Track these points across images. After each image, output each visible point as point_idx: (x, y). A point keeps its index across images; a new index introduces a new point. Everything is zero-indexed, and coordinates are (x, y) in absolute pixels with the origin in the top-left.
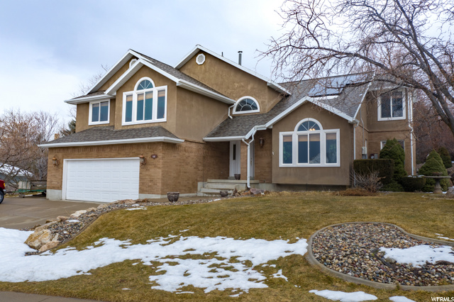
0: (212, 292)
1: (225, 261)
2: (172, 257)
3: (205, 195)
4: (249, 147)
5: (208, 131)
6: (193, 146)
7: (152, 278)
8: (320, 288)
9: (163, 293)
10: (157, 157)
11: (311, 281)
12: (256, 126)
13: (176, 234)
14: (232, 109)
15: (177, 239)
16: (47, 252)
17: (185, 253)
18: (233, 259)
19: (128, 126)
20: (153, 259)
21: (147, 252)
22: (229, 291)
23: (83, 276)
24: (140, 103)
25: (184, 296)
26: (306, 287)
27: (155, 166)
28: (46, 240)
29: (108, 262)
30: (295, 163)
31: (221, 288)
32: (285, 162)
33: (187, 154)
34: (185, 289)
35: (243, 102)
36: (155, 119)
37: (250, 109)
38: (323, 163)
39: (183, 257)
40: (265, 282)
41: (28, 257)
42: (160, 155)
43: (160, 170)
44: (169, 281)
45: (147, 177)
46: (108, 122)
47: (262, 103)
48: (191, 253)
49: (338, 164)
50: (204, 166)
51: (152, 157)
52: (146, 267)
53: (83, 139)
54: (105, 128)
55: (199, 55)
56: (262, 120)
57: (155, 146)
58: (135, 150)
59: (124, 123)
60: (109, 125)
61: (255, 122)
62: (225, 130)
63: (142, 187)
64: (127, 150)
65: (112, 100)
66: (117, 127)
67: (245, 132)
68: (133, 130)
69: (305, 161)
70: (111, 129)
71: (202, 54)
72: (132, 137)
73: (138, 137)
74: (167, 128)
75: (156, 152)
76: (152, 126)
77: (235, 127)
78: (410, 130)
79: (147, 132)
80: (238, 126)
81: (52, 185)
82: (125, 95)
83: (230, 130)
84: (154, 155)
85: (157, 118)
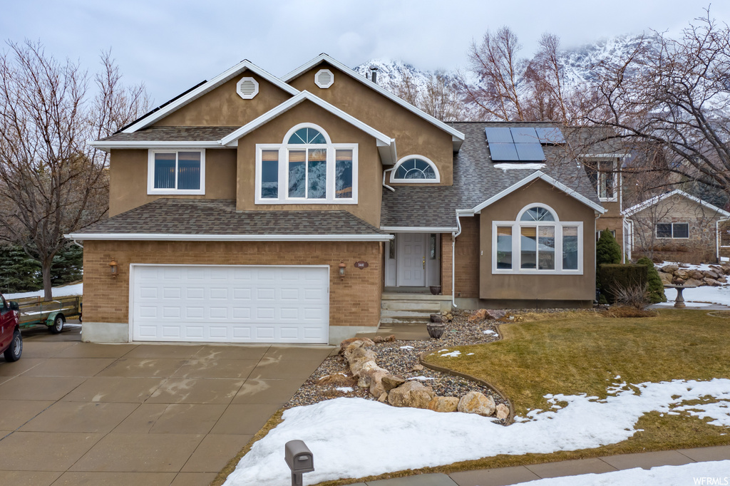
3: (396, 321)
10: (366, 265)
14: (389, 173)
19: (270, 205)
27: (364, 280)
30: (517, 268)
32: (500, 266)
35: (409, 163)
36: (332, 197)
37: (422, 177)
38: (559, 269)
45: (347, 298)
46: (199, 191)
47: (442, 169)
49: (579, 271)
51: (356, 265)
53: (186, 228)
54: (199, 204)
55: (321, 71)
56: (455, 199)
57: (363, 248)
58: (318, 253)
59: (259, 199)
60: (202, 198)
61: (446, 201)
62: (406, 214)
63: (337, 316)
64: (301, 253)
65: (209, 151)
66: (243, 206)
67: (450, 221)
68: (286, 214)
69: (533, 266)
70: (224, 208)
71: (328, 71)
72: (316, 231)
73: (328, 231)
74: (359, 215)
75: (364, 258)
76: (325, 208)
77: (418, 210)
78: (621, 218)
79: (334, 223)
80: (423, 207)
81: (100, 315)
82: (260, 148)
83: (416, 215)
84: (360, 262)
85: (337, 197)
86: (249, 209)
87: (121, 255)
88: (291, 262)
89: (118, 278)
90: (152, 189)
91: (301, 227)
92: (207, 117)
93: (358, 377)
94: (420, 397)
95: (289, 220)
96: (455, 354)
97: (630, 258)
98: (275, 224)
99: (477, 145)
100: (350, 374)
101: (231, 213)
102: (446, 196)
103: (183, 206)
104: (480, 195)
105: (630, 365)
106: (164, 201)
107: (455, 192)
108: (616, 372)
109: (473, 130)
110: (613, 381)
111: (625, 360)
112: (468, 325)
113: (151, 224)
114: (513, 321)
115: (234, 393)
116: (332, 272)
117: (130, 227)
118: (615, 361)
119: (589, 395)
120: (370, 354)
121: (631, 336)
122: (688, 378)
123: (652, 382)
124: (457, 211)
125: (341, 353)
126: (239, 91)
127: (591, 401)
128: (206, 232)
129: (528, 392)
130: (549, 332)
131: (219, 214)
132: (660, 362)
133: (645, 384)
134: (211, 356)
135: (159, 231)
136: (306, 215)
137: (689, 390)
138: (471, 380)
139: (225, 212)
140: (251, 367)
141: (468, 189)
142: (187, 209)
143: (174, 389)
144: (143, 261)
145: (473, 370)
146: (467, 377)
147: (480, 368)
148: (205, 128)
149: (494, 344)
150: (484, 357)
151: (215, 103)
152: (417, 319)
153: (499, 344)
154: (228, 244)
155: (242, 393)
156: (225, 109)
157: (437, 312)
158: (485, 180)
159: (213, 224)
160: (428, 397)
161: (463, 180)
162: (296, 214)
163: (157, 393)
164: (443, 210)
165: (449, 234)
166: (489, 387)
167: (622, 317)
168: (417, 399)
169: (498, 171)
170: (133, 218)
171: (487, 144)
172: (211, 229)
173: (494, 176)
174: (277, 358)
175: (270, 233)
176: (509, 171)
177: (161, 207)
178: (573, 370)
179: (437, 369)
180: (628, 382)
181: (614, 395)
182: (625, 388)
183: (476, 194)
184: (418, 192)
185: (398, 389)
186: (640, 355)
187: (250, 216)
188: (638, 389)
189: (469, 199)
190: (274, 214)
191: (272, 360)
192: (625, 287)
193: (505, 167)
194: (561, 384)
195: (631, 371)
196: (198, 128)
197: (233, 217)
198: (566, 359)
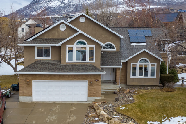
3: (104, 93)
10: (98, 80)
19: (70, 63)
24: (78, 51)
27: (97, 85)
30: (138, 76)
32: (133, 75)
35: (107, 45)
36: (87, 61)
37: (111, 49)
38: (149, 76)
42: (100, 80)
43: (100, 87)
45: (92, 90)
46: (50, 58)
47: (117, 47)
49: (155, 77)
51: (95, 80)
53: (48, 70)
54: (50, 62)
55: (81, 17)
56: (121, 56)
57: (97, 76)
58: (85, 77)
59: (67, 61)
60: (50, 60)
61: (118, 57)
62: (107, 61)
63: (90, 94)
64: (80, 77)
65: (52, 47)
66: (63, 63)
67: (119, 64)
68: (75, 65)
69: (142, 75)
70: (57, 63)
71: (83, 17)
72: (84, 72)
73: (87, 71)
74: (95, 65)
75: (97, 79)
76: (86, 64)
77: (110, 60)
78: (167, 57)
79: (89, 69)
80: (111, 59)
81: (24, 94)
82: (67, 46)
83: (109, 62)
84: (97, 80)
85: (89, 60)
86: (65, 64)
87: (30, 78)
88: (77, 80)
89: (29, 84)
90: (36, 57)
91: (80, 70)
92: (51, 36)
93: (99, 115)
94: (117, 123)
95: (76, 67)
96: (124, 108)
97: (169, 63)
98: (73, 69)
99: (126, 36)
100: (96, 113)
101: (60, 65)
102: (118, 55)
103: (45, 62)
104: (128, 54)
105: (168, 112)
106: (40, 61)
107: (120, 54)
108: (165, 114)
109: (124, 30)
110: (164, 117)
111: (167, 110)
112: (125, 95)
113: (38, 69)
114: (137, 94)
115: (68, 120)
116: (89, 82)
117: (32, 70)
118: (164, 110)
119: (158, 122)
120: (101, 108)
121: (168, 101)
122: (182, 116)
123: (174, 117)
124: (121, 60)
125: (93, 106)
126: (60, 28)
127: (158, 123)
128: (54, 72)
129: (143, 121)
130: (147, 99)
131: (56, 65)
132: (176, 111)
133: (171, 118)
134: (57, 107)
135: (40, 72)
136: (81, 66)
137: (182, 120)
138: (129, 117)
139: (58, 65)
140: (69, 111)
141: (124, 53)
142: (47, 64)
143: (52, 119)
144: (36, 79)
145: (129, 114)
146: (128, 117)
147: (131, 114)
148: (51, 39)
149: (133, 104)
150: (131, 109)
151: (53, 32)
152: (110, 92)
153: (134, 104)
155: (70, 120)
156: (56, 34)
157: (115, 90)
158: (129, 49)
159: (55, 69)
160: (119, 123)
161: (122, 49)
162: (78, 65)
163: (48, 121)
164: (117, 60)
165: (119, 68)
166: (133, 120)
167: (166, 91)
168: (116, 123)
169: (132, 46)
170: (32, 67)
171: (129, 36)
172: (55, 71)
173: (131, 48)
174: (75, 108)
175: (72, 72)
176: (135, 46)
177: (39, 63)
178: (154, 114)
179: (120, 114)
180: (167, 118)
181: (164, 121)
182: (167, 119)
183: (126, 54)
184: (110, 54)
185: (111, 120)
186: (170, 108)
187: (65, 66)
188: (170, 119)
189: (124, 56)
190: (72, 65)
191: (74, 108)
192: (167, 82)
193: (134, 44)
194: (151, 118)
195: (168, 114)
196: (49, 39)
197: (60, 66)
198: (152, 110)
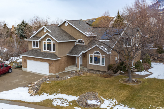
0: (61, 106)
1: (64, 100)
2: (56, 99)
4: (80, 58)
5: (68, 52)
6: (64, 58)
7: (52, 103)
8: (75, 107)
9: (54, 106)
11: (75, 105)
12: (82, 51)
13: (57, 92)
14: (76, 42)
15: (57, 94)
16: (34, 96)
17: (58, 98)
18: (66, 100)
20: (53, 99)
21: (52, 97)
22: (63, 106)
23: (42, 102)
24: (48, 45)
25: (57, 107)
26: (74, 106)
28: (33, 93)
29: (45, 99)
30: (93, 63)
31: (62, 106)
32: (90, 63)
33: (62, 61)
34: (57, 105)
35: (80, 41)
36: (52, 51)
37: (82, 43)
38: (101, 64)
39: (58, 99)
40: (69, 105)
41: (31, 97)
42: (54, 63)
43: (54, 67)
44: (55, 104)
45: (51, 69)
46: (38, 48)
47: (85, 42)
48: (59, 98)
49: (104, 65)
50: (67, 63)
51: (52, 63)
52: (51, 100)
53: (32, 55)
54: (37, 50)
59: (43, 50)
65: (39, 42)
67: (79, 54)
68: (46, 53)
69: (96, 63)
71: (67, 23)
74: (56, 54)
77: (76, 51)
79: (50, 56)
81: (24, 66)
82: (43, 42)
89: (26, 61)
90: (33, 47)
92: (40, 35)
101: (40, 52)
113: (29, 54)
116: (49, 64)
126: (44, 31)
136: (48, 54)
140: (30, 79)
154: (37, 58)
164: (80, 51)
175: (41, 57)
184: (80, 46)
191: (35, 78)
193: (101, 40)
